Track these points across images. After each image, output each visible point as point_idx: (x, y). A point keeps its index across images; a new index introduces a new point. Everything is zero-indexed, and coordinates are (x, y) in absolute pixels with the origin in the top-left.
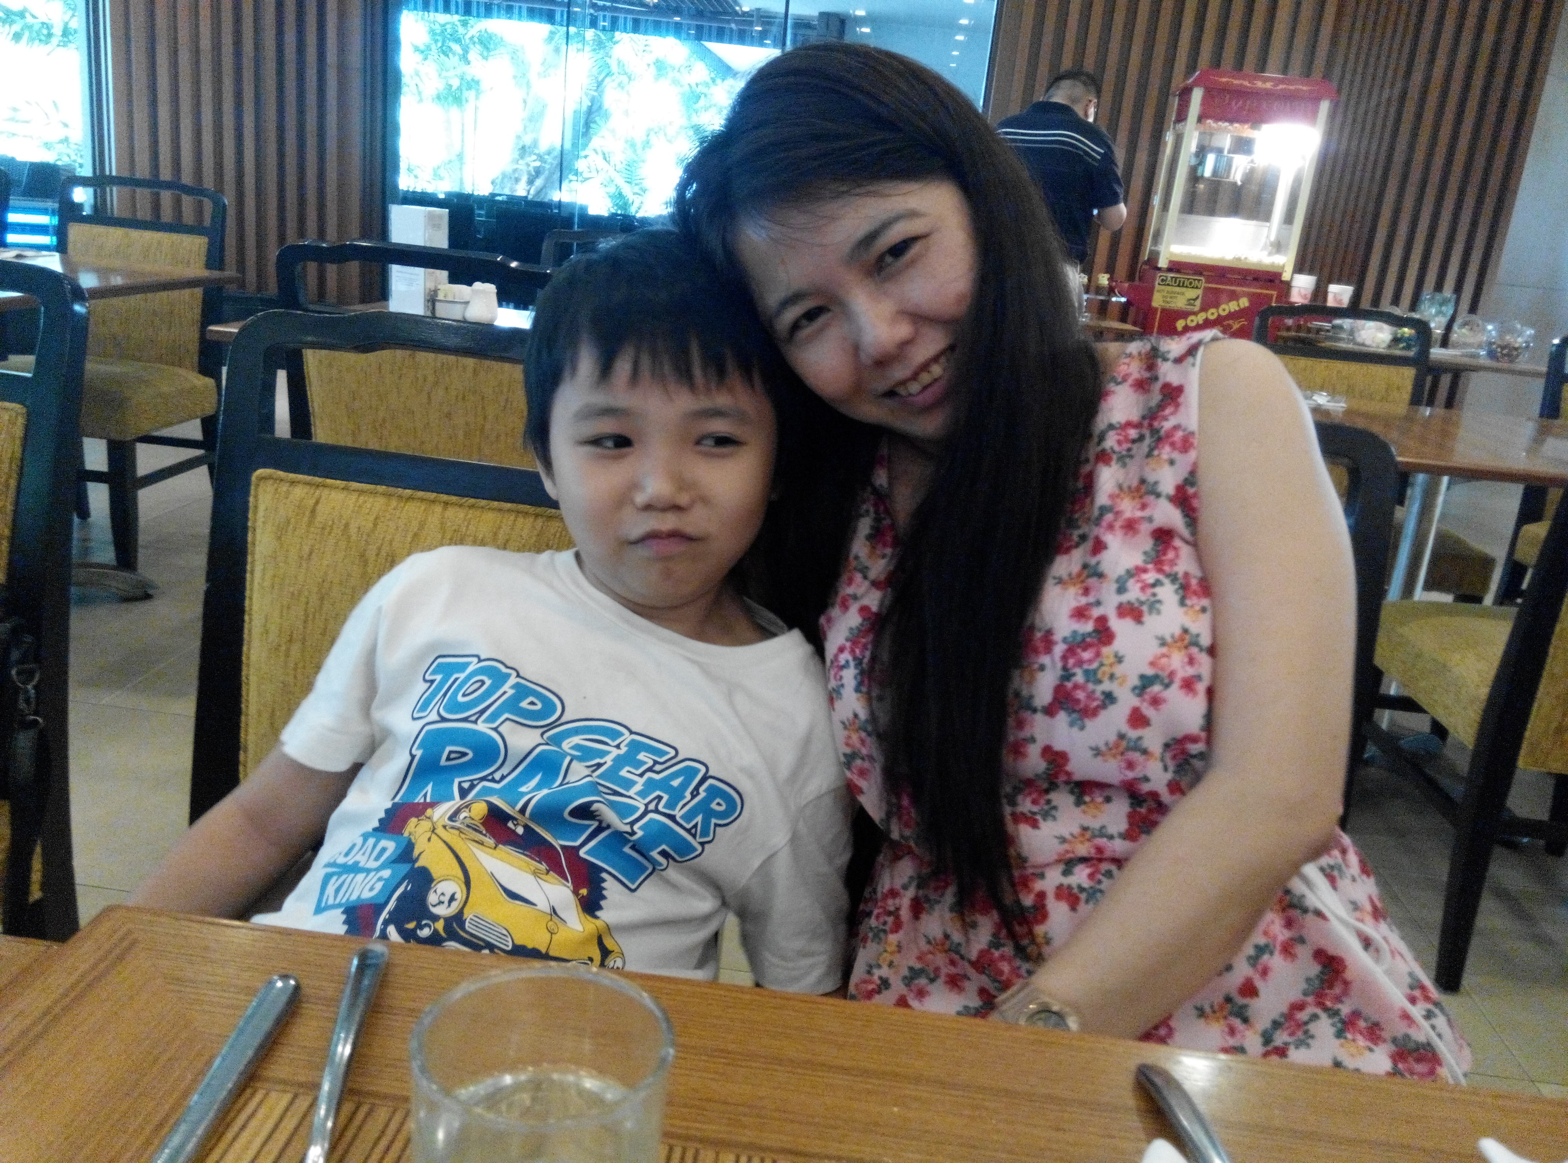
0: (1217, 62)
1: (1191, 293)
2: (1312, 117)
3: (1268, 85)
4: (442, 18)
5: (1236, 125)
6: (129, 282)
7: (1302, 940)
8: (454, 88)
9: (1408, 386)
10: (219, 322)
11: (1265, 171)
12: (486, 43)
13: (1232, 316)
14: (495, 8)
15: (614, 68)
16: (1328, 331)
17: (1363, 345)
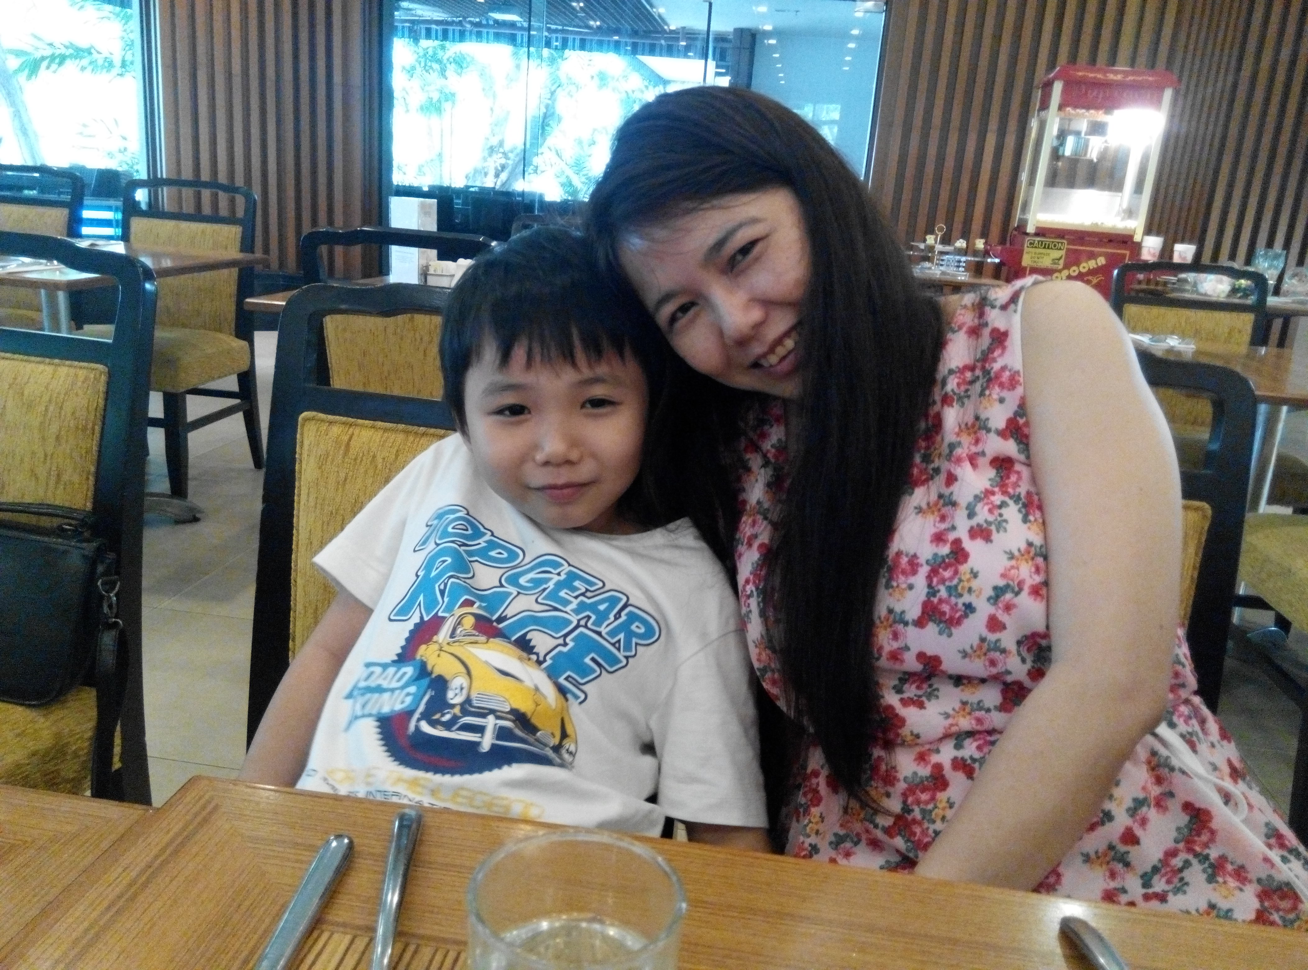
0: (1073, 58)
1: (1056, 254)
2: (1158, 103)
3: (1119, 77)
4: (424, 43)
5: (1092, 111)
6: (179, 264)
7: (1171, 794)
8: (435, 100)
9: (1248, 329)
10: (252, 295)
11: (1117, 151)
12: (460, 62)
13: (1092, 272)
14: (467, 34)
15: (564, 80)
16: (1174, 284)
17: (1206, 295)
